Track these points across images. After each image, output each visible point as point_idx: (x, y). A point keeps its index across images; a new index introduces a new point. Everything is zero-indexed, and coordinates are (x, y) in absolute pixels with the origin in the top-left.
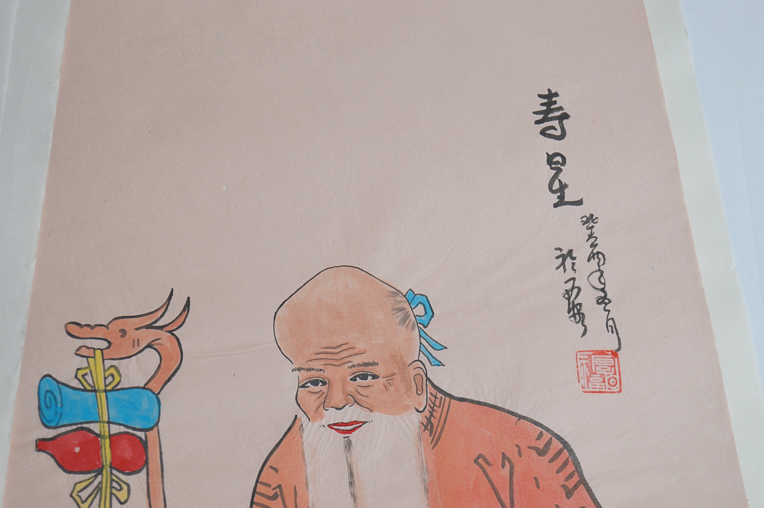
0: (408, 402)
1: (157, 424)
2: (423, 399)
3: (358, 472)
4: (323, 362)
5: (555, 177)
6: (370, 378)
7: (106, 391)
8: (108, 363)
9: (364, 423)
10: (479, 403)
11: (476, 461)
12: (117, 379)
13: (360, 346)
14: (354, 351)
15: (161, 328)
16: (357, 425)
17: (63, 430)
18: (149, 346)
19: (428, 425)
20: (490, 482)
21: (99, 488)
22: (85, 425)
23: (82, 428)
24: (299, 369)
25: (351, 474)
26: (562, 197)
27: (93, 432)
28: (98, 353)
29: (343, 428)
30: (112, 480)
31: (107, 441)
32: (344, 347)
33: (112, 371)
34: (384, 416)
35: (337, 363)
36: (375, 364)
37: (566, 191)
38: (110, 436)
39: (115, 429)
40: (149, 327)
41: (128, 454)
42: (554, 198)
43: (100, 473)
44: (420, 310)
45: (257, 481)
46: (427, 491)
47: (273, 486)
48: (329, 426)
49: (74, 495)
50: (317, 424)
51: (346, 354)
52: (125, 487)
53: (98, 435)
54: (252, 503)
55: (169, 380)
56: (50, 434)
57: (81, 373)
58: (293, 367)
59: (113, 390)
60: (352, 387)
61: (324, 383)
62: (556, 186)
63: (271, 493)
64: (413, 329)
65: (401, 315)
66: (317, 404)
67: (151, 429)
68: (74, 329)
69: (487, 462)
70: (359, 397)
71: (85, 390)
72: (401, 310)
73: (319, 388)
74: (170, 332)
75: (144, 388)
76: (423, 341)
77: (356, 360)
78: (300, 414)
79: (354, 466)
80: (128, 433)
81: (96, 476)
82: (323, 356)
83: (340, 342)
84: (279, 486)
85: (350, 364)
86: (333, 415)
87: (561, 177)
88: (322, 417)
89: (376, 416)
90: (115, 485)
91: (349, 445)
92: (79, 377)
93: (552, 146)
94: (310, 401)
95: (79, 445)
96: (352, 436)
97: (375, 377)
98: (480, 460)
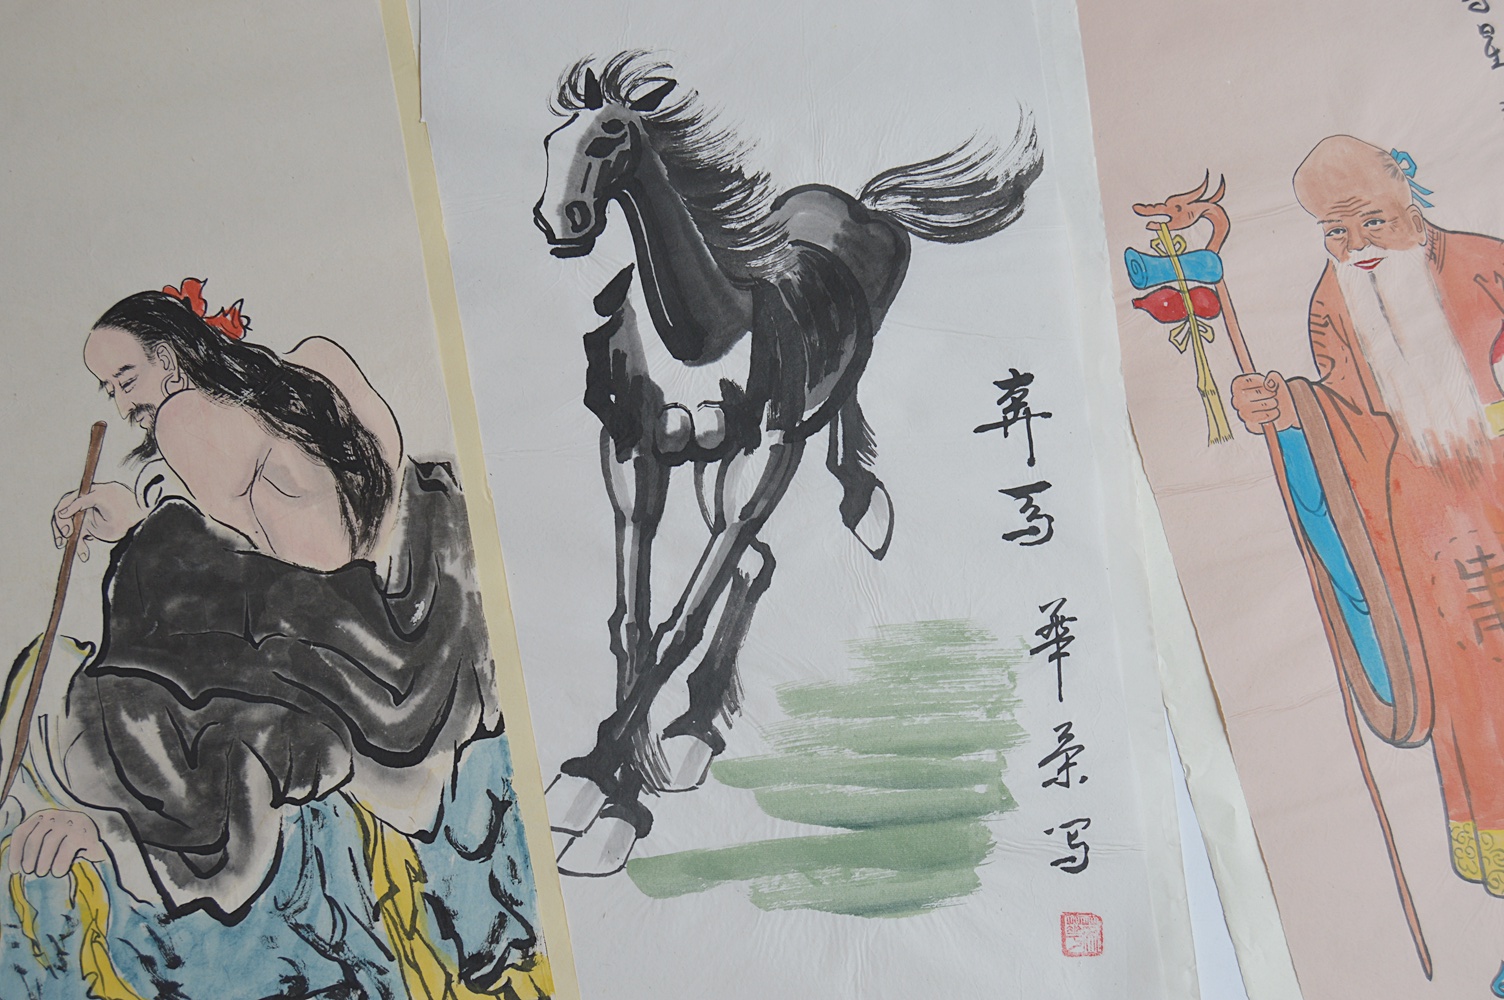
0: (1412, 239)
1: (1222, 277)
2: (1423, 235)
3: (1387, 297)
4: (1339, 214)
5: (1489, 43)
6: (1378, 223)
7: (1177, 255)
8: (1173, 233)
9: (1382, 259)
10: (1467, 233)
11: (1475, 280)
12: (1183, 245)
13: (1366, 198)
14: (1361, 203)
15: (1207, 201)
16: (1374, 262)
17: (1151, 290)
18: (1201, 216)
19: (1432, 256)
20: (1490, 295)
21: (1189, 332)
22: (1167, 284)
23: (1166, 287)
24: (1323, 222)
25: (1381, 301)
26: (1497, 59)
27: (1174, 289)
28: (1164, 226)
29: (1366, 265)
30: (1198, 325)
31: (1187, 295)
32: (1352, 201)
33: (1178, 239)
34: (1396, 252)
35: (1351, 214)
36: (1380, 211)
37: (1500, 54)
38: (1189, 291)
39: (1191, 285)
40: (1197, 201)
41: (1206, 304)
42: (1491, 61)
43: (1188, 320)
44: (1405, 164)
45: (1310, 314)
46: (1442, 307)
47: (1323, 316)
48: (1355, 264)
49: (1172, 339)
50: (1346, 263)
51: (1355, 206)
52: (1209, 329)
53: (1179, 291)
54: (1310, 331)
55: (1224, 241)
56: (1142, 294)
57: (1154, 244)
58: (1317, 220)
59: (1182, 254)
60: (1366, 231)
61: (1344, 231)
62: (1491, 51)
63: (1323, 322)
64: (1403, 180)
65: (1391, 170)
66: (1342, 248)
67: (1219, 281)
68: (1140, 209)
69: (1484, 280)
70: (1374, 239)
71: (1161, 256)
72: (1391, 165)
73: (1341, 235)
74: (1215, 203)
75: (1206, 249)
76: (1413, 189)
77: (1365, 210)
78: (1331, 257)
79: (1381, 294)
80: (1201, 287)
81: (1185, 323)
82: (1338, 209)
83: (1348, 197)
84: (1328, 316)
85: (1361, 214)
86: (1356, 256)
87: (1493, 43)
88: (1348, 258)
89: (1389, 252)
90: (1201, 328)
91: (1373, 277)
92: (1154, 246)
93: (1482, 18)
94: (1338, 246)
95: (1167, 300)
96: (1375, 270)
97: (1383, 222)
98: (1478, 279)
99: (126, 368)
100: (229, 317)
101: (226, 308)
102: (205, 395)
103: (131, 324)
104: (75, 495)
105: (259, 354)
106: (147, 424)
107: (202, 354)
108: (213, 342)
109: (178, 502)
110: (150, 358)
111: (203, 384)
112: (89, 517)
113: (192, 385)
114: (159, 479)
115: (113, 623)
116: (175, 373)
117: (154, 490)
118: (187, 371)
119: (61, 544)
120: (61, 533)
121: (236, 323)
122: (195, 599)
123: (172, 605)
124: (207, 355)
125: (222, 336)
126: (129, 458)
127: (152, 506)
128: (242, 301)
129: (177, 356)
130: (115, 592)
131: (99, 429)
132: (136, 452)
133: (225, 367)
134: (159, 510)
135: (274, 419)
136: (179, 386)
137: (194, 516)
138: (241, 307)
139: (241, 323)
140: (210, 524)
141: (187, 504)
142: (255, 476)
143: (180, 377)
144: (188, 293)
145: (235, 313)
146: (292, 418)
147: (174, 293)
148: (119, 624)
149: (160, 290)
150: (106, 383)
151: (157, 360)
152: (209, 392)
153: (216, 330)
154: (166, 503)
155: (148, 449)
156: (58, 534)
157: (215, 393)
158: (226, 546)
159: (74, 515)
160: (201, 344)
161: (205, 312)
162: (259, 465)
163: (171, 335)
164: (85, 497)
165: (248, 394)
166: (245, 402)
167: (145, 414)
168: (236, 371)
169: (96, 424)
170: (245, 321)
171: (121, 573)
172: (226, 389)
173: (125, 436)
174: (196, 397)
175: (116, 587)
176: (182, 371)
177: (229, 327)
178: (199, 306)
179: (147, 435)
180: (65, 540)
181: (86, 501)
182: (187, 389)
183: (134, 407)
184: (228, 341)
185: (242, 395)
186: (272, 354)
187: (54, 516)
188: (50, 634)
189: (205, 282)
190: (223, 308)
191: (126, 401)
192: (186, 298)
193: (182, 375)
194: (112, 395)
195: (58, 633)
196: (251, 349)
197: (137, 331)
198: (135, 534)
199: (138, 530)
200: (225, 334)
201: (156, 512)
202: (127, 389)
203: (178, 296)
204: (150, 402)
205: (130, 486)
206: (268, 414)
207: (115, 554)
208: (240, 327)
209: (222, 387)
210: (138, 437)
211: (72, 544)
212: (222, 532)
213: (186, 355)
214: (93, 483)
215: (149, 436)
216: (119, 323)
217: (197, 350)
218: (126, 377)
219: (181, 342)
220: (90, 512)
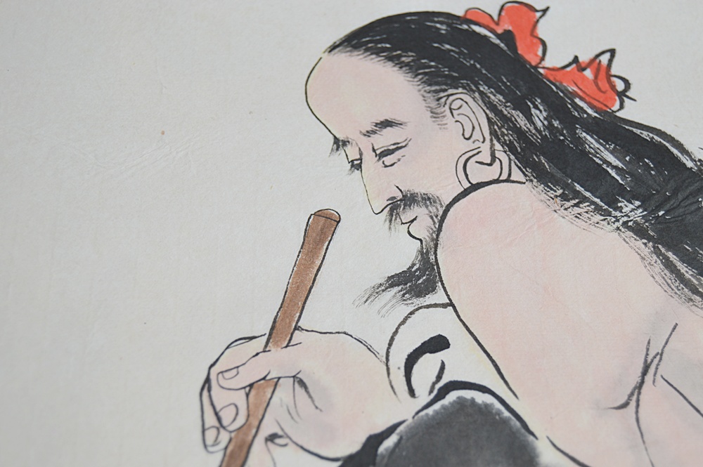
99: (387, 124)
100: (588, 73)
101: (584, 59)
102: (544, 197)
103: (399, 56)
104: (259, 344)
105: (652, 144)
106: (423, 228)
107: (539, 124)
108: (559, 106)
109: (480, 398)
110: (435, 115)
111: (543, 177)
112: (284, 394)
113: (517, 175)
114: (438, 344)
116: (486, 148)
117: (427, 366)
118: (510, 148)
119: (216, 443)
120: (219, 419)
121: (603, 84)
124: (550, 127)
125: (577, 100)
126: (378, 290)
127: (424, 397)
128: (613, 52)
129: (488, 119)
131: (323, 227)
132: (394, 281)
133: (585, 154)
134: (437, 406)
135: (682, 268)
136: (492, 173)
137: (513, 434)
138: (611, 61)
139: (613, 87)
140: (549, 456)
141: (498, 405)
142: (645, 372)
143: (494, 158)
144: (511, 23)
145: (602, 66)
147: (486, 21)
149: (460, 13)
150: (345, 143)
151: (449, 119)
152: (551, 194)
153: (565, 91)
154: (452, 396)
155: (418, 280)
156: (211, 420)
157: (564, 197)
159: (251, 386)
160: (536, 107)
161: (543, 59)
162: (652, 354)
163: (477, 84)
164: (277, 354)
165: (631, 210)
166: (625, 224)
167: (418, 211)
168: (609, 164)
169: (318, 214)
170: (620, 86)
172: (588, 194)
174: (525, 199)
176: (498, 146)
177: (591, 90)
178: (532, 46)
179: (421, 252)
180: (224, 437)
181: (278, 361)
182: (508, 180)
183: (400, 196)
184: (590, 111)
185: (620, 209)
187: (208, 380)
189: (545, 11)
190: (576, 58)
191: (384, 181)
192: (508, 33)
193: (500, 154)
194: (359, 167)
196: (635, 130)
197: (413, 69)
198: (382, 449)
199: (390, 442)
200: (582, 99)
201: (430, 411)
202: (388, 160)
203: (493, 26)
204: (433, 191)
205: (375, 347)
206: (670, 254)
208: (611, 93)
209: (578, 187)
210: (404, 255)
211: (240, 447)
213: (506, 120)
214: (297, 328)
215: (424, 255)
216: (377, 52)
217: (529, 117)
218: (386, 138)
219: (497, 99)
220: (286, 384)
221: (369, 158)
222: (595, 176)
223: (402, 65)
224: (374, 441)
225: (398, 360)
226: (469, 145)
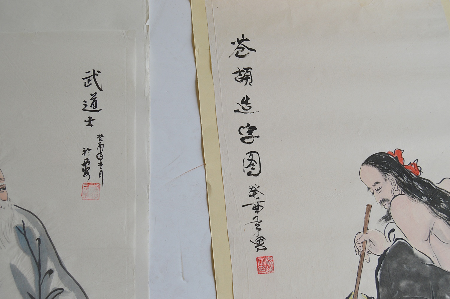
99: (377, 183)
100: (413, 166)
101: (412, 162)
102: (408, 197)
103: (376, 165)
104: (362, 234)
105: (427, 183)
106: (387, 206)
107: (406, 180)
108: (409, 176)
109: (402, 241)
110: (386, 180)
111: (408, 193)
112: (368, 243)
113: (403, 193)
114: (393, 230)
115: (381, 290)
116: (396, 187)
118: (401, 187)
119: (359, 254)
120: (358, 249)
122: (412, 282)
123: (403, 284)
124: (408, 181)
125: (412, 174)
126: (381, 220)
127: (393, 242)
128: (417, 160)
129: (396, 180)
130: (380, 277)
131: (369, 208)
132: (383, 218)
133: (415, 187)
134: (395, 243)
135: (435, 210)
136: (398, 193)
137: (409, 248)
138: (417, 162)
139: (418, 169)
140: (415, 251)
141: (406, 242)
142: (430, 233)
143: (398, 189)
144: (397, 154)
145: (415, 164)
146: (441, 210)
147: (392, 154)
148: (383, 290)
149: (387, 153)
150: (370, 188)
151: (388, 181)
152: (410, 196)
153: (409, 171)
154: (397, 241)
155: (388, 217)
156: (357, 250)
157: (412, 197)
158: (422, 262)
159: (362, 242)
160: (405, 176)
161: (404, 163)
162: (431, 229)
163: (392, 171)
164: (365, 235)
165: (425, 199)
166: (424, 202)
167: (386, 203)
168: (420, 189)
169: (368, 205)
170: (420, 169)
171: (382, 269)
172: (416, 196)
173: (379, 211)
174: (405, 198)
175: (381, 274)
176: (399, 186)
177: (414, 171)
178: (401, 160)
179: (387, 211)
180: (360, 253)
181: (366, 237)
182: (401, 194)
183: (382, 200)
184: (415, 176)
185: (422, 199)
186: (432, 183)
187: (355, 242)
188: (356, 292)
189: (403, 151)
190: (410, 162)
191: (379, 197)
192: (396, 157)
193: (399, 188)
194: (373, 194)
195: (359, 292)
196: (424, 180)
197: (379, 168)
198: (387, 253)
199: (388, 251)
200: (413, 173)
201: (394, 244)
202: (379, 191)
203: (393, 155)
204: (388, 198)
205: (382, 232)
206: (432, 207)
207: (380, 260)
208: (418, 171)
209: (415, 195)
210: (384, 213)
211: (363, 254)
212: (420, 255)
213: (399, 180)
214: (368, 230)
215: (388, 212)
216: (371, 164)
217: (403, 179)
218: (378, 186)
219: (396, 175)
220: (368, 241)
221: (375, 191)
222: (417, 192)
223: (377, 167)
224: (386, 251)
225: (387, 234)
226: (393, 187)
